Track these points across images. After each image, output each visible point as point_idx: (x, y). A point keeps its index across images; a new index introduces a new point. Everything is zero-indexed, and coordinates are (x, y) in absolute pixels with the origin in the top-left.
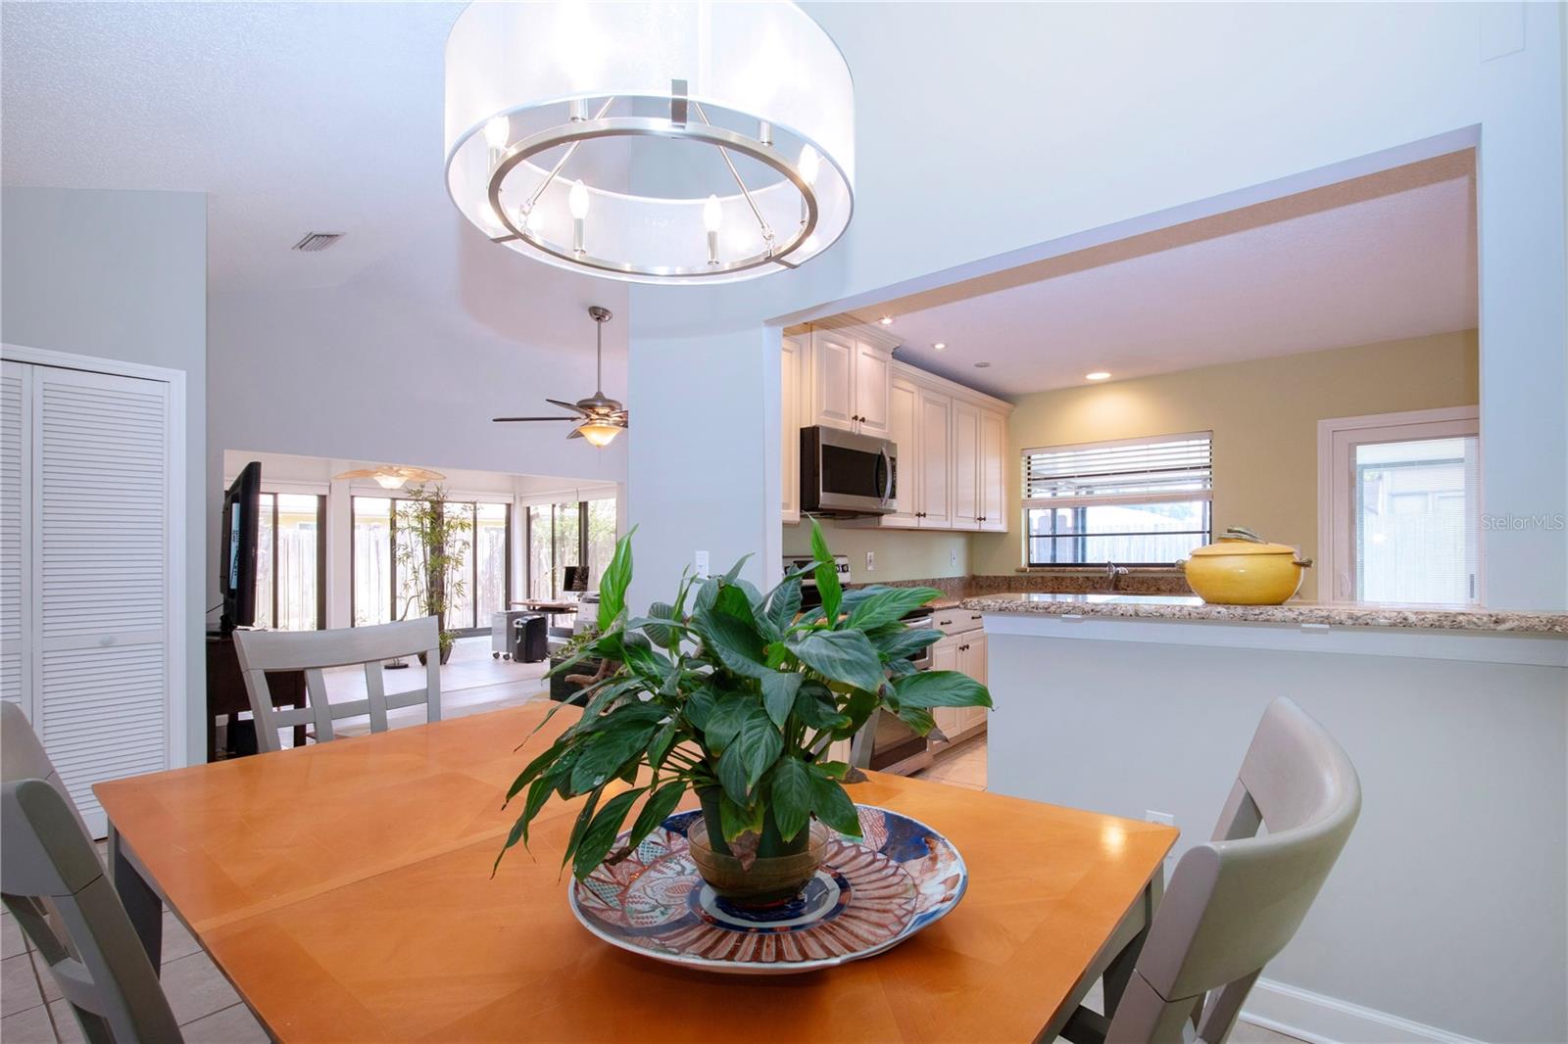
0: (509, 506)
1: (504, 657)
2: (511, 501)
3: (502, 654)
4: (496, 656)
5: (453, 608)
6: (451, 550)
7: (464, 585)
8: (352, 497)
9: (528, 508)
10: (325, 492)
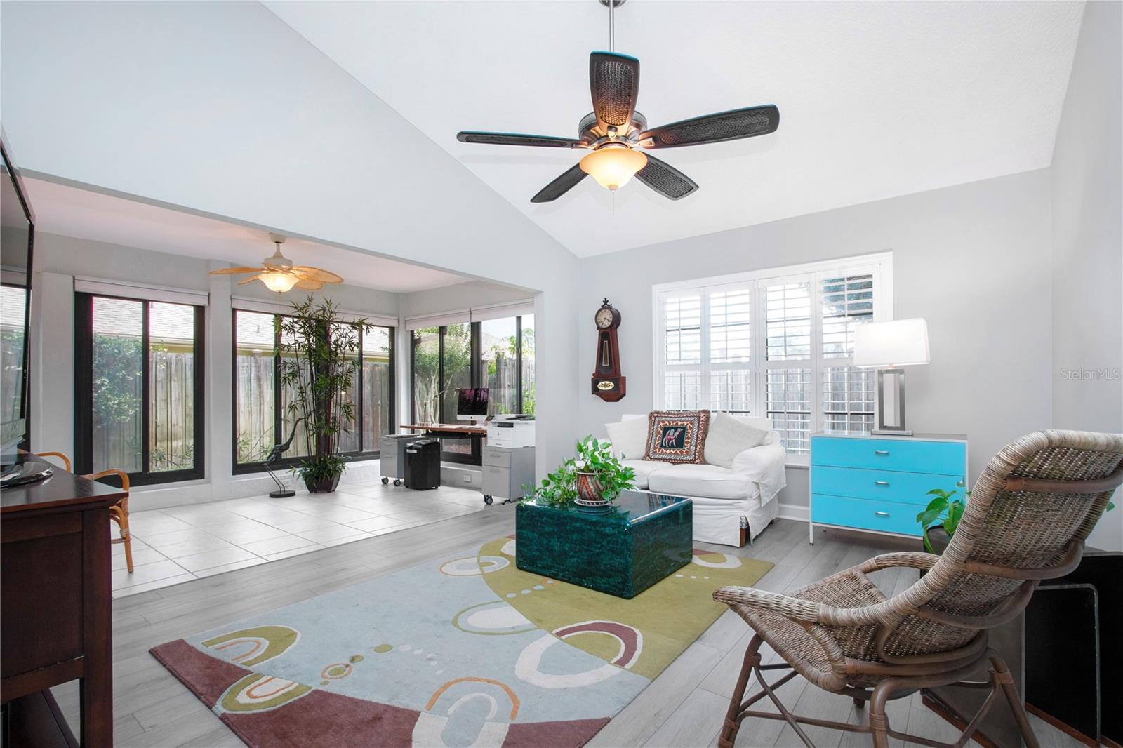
0: (392, 330)
1: (395, 482)
2: (394, 324)
3: (391, 480)
4: (385, 481)
5: (342, 431)
6: (340, 370)
7: (351, 407)
8: (234, 311)
9: (412, 332)
10: (203, 302)
